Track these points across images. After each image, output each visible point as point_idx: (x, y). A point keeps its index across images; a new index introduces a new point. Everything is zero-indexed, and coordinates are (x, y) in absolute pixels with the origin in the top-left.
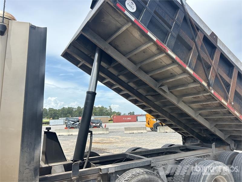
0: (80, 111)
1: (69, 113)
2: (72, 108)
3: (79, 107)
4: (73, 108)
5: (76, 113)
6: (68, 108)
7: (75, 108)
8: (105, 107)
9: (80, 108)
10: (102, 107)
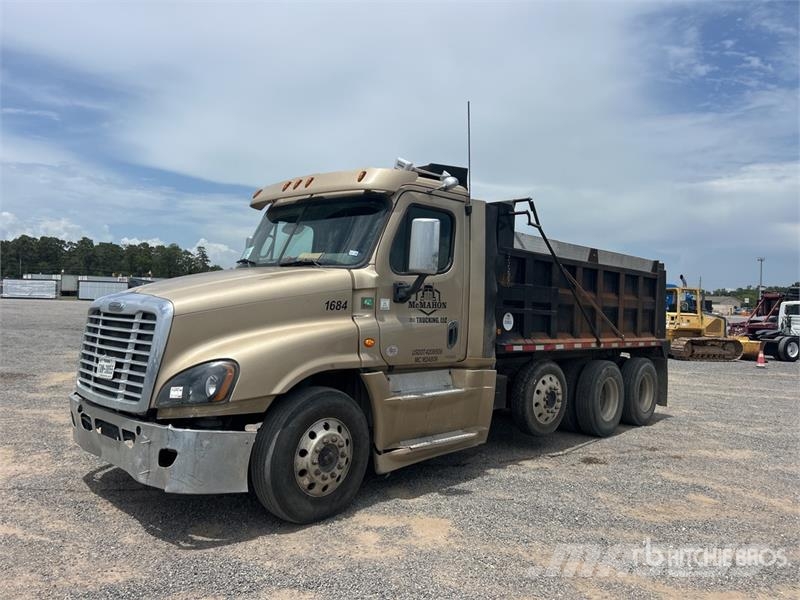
0: (91, 253)
1: (47, 258)
2: (57, 240)
3: (85, 239)
4: (63, 242)
5: (75, 259)
6: (42, 238)
7: (70, 243)
8: (183, 250)
9: (91, 242)
10: (175, 248)
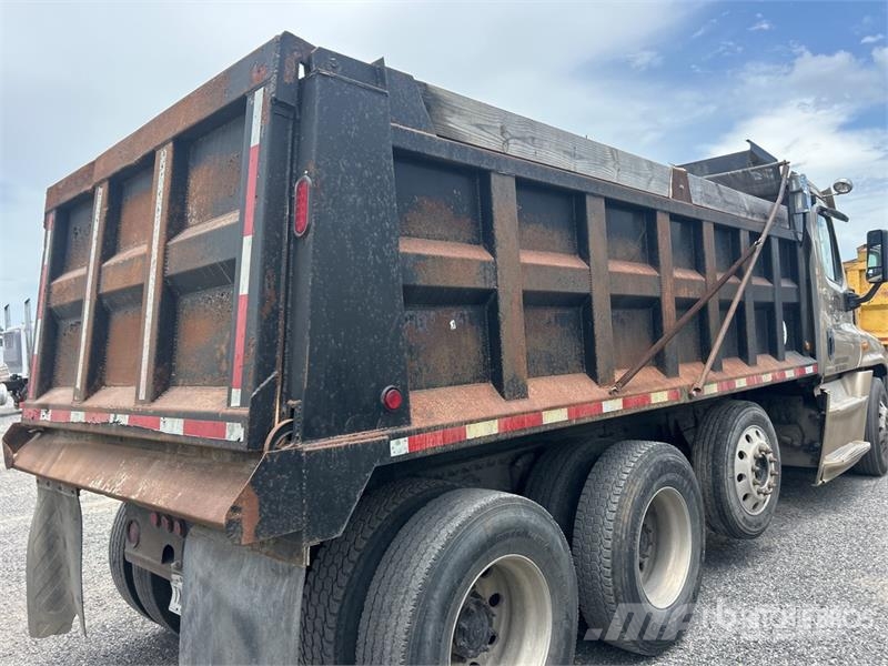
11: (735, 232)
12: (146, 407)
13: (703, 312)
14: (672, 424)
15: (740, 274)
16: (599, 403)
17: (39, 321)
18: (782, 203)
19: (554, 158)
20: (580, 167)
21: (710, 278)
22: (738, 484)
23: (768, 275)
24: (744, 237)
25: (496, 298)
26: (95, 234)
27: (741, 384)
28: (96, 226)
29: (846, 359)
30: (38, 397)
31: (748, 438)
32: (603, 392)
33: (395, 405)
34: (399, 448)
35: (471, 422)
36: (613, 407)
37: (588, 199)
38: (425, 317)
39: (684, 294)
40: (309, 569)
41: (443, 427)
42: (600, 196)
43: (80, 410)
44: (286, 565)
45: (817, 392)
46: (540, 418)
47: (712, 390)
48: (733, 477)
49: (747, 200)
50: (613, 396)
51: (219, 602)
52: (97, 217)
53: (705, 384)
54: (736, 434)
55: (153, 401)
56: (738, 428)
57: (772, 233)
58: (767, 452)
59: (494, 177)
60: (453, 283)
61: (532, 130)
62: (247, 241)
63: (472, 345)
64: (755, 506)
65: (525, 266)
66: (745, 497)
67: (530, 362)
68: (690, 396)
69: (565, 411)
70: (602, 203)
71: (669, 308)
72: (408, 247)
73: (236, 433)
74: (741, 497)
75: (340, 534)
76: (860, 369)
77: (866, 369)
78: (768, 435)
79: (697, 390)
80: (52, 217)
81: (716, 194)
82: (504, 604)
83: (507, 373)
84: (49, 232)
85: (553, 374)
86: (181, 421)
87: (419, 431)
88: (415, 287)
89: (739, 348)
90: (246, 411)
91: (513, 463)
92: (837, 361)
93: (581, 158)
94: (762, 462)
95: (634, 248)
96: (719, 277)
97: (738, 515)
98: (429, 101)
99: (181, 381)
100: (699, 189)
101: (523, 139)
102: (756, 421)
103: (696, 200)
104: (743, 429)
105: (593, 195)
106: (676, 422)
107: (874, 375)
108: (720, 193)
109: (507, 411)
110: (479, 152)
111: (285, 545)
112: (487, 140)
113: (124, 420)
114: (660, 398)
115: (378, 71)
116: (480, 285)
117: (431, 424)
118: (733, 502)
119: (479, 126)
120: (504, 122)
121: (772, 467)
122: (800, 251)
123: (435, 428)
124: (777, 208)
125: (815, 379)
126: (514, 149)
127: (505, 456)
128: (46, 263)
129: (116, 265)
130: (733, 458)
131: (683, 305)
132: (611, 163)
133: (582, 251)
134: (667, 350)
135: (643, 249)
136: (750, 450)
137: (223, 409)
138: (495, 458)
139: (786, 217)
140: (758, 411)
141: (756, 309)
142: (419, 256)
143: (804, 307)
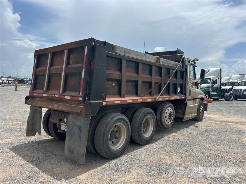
11: (170, 69)
12: (62, 94)
13: (161, 84)
14: (155, 107)
15: (169, 77)
16: (138, 100)
17: (33, 77)
18: (181, 63)
19: (133, 56)
20: (138, 58)
21: (162, 78)
22: (165, 118)
23: (176, 78)
24: (171, 70)
25: (121, 81)
26: (49, 62)
27: (167, 99)
28: (49, 61)
29: (194, 96)
30: (33, 91)
31: (168, 110)
32: (138, 98)
33: (104, 97)
34: (104, 103)
35: (116, 101)
36: (140, 101)
37: (139, 63)
38: (109, 83)
39: (157, 81)
40: (91, 119)
41: (111, 101)
42: (141, 63)
43: (46, 94)
44: (87, 119)
45: (185, 102)
46: (127, 101)
47: (160, 99)
48: (164, 117)
49: (173, 63)
50: (140, 99)
51: (75, 125)
52: (49, 59)
53: (158, 98)
54: (165, 108)
55: (63, 93)
56: (166, 107)
57: (178, 69)
58: (172, 112)
59: (122, 60)
60: (114, 78)
61: (130, 51)
62: (84, 70)
63: (116, 88)
64: (168, 123)
65: (127, 75)
66: (166, 121)
67: (126, 92)
68: (156, 100)
69: (131, 101)
70: (142, 64)
71: (153, 83)
72: (108, 72)
73: (81, 99)
74: (165, 121)
75: (95, 115)
76: (198, 98)
77: (199, 98)
78: (173, 109)
79: (157, 99)
80: (36, 56)
81: (166, 62)
82: (118, 132)
83: (122, 94)
84: (36, 59)
85: (130, 94)
86: (70, 97)
87: (107, 101)
88: (108, 78)
89: (168, 92)
90: (83, 96)
91: (122, 110)
92: (191, 96)
93: (138, 56)
94: (170, 114)
95: (148, 72)
96: (165, 78)
97: (164, 124)
98: (113, 47)
99: (68, 90)
100: (162, 61)
101: (128, 53)
102: (170, 106)
103: (161, 63)
104: (167, 108)
105: (140, 63)
106: (156, 106)
107: (200, 100)
108: (167, 61)
109: (121, 100)
110: (120, 56)
111: (87, 116)
112: (122, 53)
113: (57, 96)
114: (149, 100)
115: (105, 43)
116: (119, 78)
117: (109, 100)
118: (163, 121)
119: (121, 51)
120: (125, 50)
121: (173, 115)
122: (184, 73)
123: (110, 101)
124: (180, 64)
125: (185, 99)
126: (126, 55)
127: (120, 109)
128: (35, 65)
129: (54, 69)
130: (164, 113)
131: (156, 83)
132: (144, 56)
133: (137, 73)
134: (152, 92)
135: (149, 73)
136: (168, 112)
137: (78, 95)
138: (119, 109)
139: (182, 66)
140: (171, 104)
141: (172, 84)
142: (109, 73)
143: (184, 84)
